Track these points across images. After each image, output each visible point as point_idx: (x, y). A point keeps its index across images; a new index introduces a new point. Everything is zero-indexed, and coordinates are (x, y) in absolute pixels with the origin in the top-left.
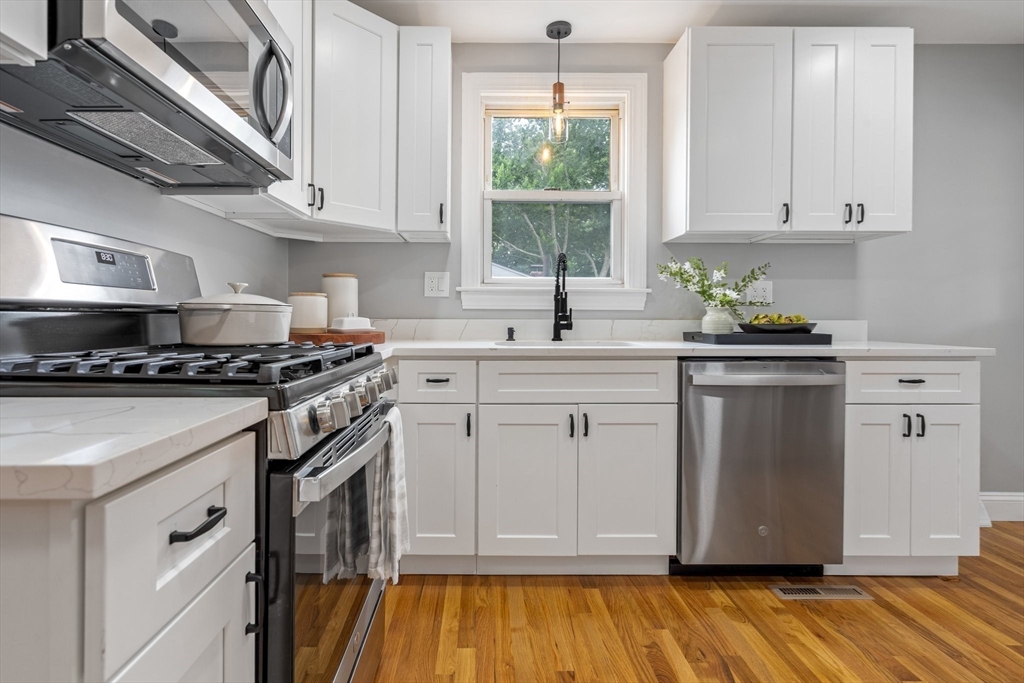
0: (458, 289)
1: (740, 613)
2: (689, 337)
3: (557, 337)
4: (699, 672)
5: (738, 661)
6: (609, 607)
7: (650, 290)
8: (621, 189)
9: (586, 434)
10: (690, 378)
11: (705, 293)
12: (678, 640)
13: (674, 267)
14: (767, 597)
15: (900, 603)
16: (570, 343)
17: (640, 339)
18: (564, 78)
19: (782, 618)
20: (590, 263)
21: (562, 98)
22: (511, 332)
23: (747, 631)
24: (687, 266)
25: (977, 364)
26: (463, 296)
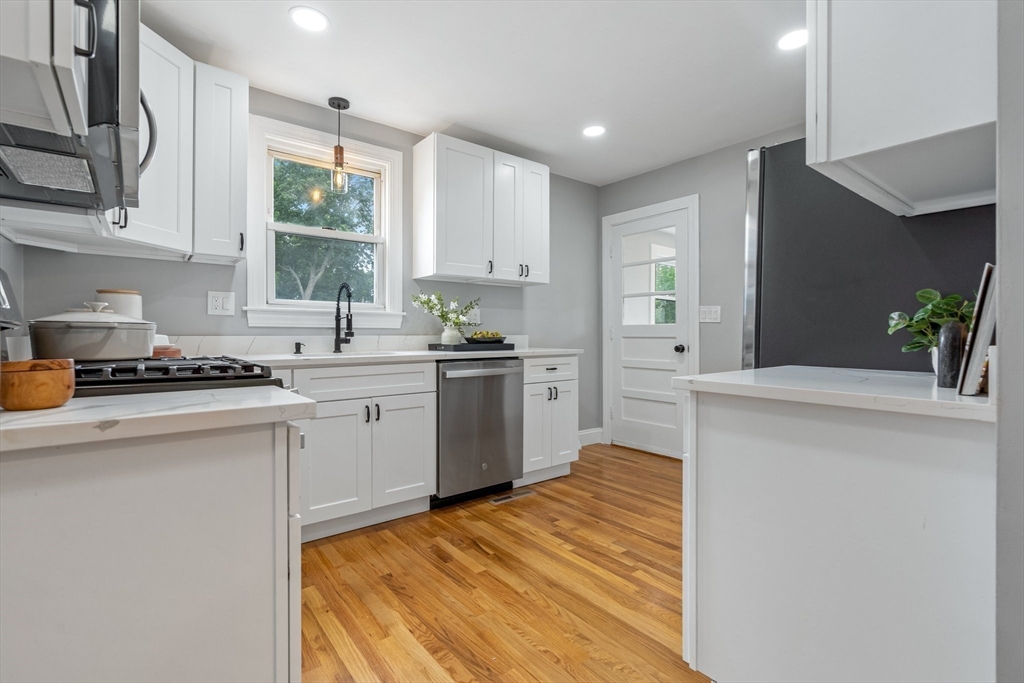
0: (244, 308)
1: (476, 517)
2: (432, 347)
3: (338, 349)
4: (462, 550)
5: (481, 539)
6: (398, 537)
7: (405, 314)
8: (383, 235)
9: (378, 419)
10: (444, 374)
11: (444, 317)
12: (446, 539)
13: (424, 298)
14: (488, 506)
15: (548, 492)
16: (349, 352)
17: (398, 350)
18: (345, 142)
19: (496, 514)
20: (295, 280)
21: (342, 159)
22: (298, 347)
23: (482, 524)
24: (433, 297)
25: (576, 358)
26: (249, 315)
